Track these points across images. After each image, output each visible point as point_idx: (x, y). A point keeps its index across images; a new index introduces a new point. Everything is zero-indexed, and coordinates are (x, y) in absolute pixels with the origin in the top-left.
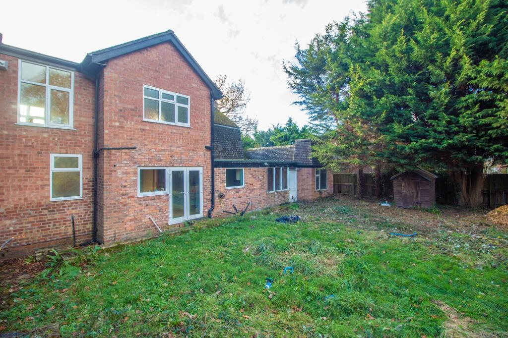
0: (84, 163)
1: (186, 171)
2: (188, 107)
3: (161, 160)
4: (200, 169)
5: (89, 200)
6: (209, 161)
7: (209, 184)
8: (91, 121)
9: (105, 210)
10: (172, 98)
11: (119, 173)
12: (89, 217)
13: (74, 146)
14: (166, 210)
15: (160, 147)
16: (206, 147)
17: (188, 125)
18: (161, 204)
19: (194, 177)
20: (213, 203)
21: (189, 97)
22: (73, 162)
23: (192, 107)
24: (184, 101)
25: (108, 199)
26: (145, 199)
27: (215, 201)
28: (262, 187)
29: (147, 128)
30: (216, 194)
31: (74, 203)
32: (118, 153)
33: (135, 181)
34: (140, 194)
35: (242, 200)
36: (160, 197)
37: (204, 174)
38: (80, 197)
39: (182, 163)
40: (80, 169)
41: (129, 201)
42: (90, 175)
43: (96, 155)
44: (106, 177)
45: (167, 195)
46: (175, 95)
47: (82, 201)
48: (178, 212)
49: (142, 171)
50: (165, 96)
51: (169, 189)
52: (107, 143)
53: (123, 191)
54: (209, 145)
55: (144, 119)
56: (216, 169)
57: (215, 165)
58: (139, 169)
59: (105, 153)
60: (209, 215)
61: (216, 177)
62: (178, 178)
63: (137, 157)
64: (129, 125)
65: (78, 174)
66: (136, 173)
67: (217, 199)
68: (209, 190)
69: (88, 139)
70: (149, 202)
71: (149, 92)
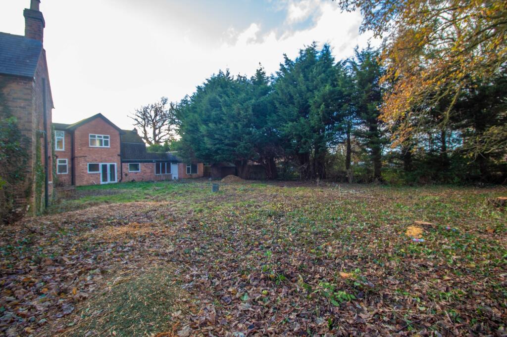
0: (68, 162)
1: (108, 164)
2: (109, 140)
3: (97, 160)
4: (116, 164)
5: (70, 174)
6: (120, 160)
7: (120, 170)
8: (70, 147)
9: (76, 177)
10: (101, 137)
11: (81, 165)
12: (70, 180)
13: (65, 156)
14: (100, 179)
15: (97, 156)
16: (118, 155)
17: (109, 147)
18: (97, 176)
19: (112, 167)
20: (122, 177)
21: (109, 136)
22: (65, 162)
23: (111, 140)
24: (107, 137)
25: (77, 173)
26: (91, 174)
27: (123, 177)
28: (152, 172)
29: (91, 149)
30: (123, 174)
31: (65, 175)
32: (80, 158)
33: (87, 168)
34: (89, 172)
35: (138, 177)
36: (97, 174)
37: (117, 165)
38: (67, 173)
39: (106, 161)
40: (67, 164)
41: (84, 174)
42: (70, 166)
43: (73, 159)
44: (76, 166)
45: (100, 173)
46: (102, 136)
47: (68, 174)
48: (105, 179)
49: (90, 165)
50: (98, 137)
51: (101, 171)
52: (76, 155)
53: (82, 171)
54: (119, 154)
55: (90, 146)
56: (123, 164)
57: (122, 162)
58: (88, 164)
59: (76, 158)
60: (120, 181)
61: (123, 167)
62: (105, 167)
63: (87, 159)
64: (84, 148)
65: (66, 166)
66: (87, 165)
67: (124, 176)
68: (120, 172)
69: (70, 154)
70: (92, 175)
71: (91, 136)
